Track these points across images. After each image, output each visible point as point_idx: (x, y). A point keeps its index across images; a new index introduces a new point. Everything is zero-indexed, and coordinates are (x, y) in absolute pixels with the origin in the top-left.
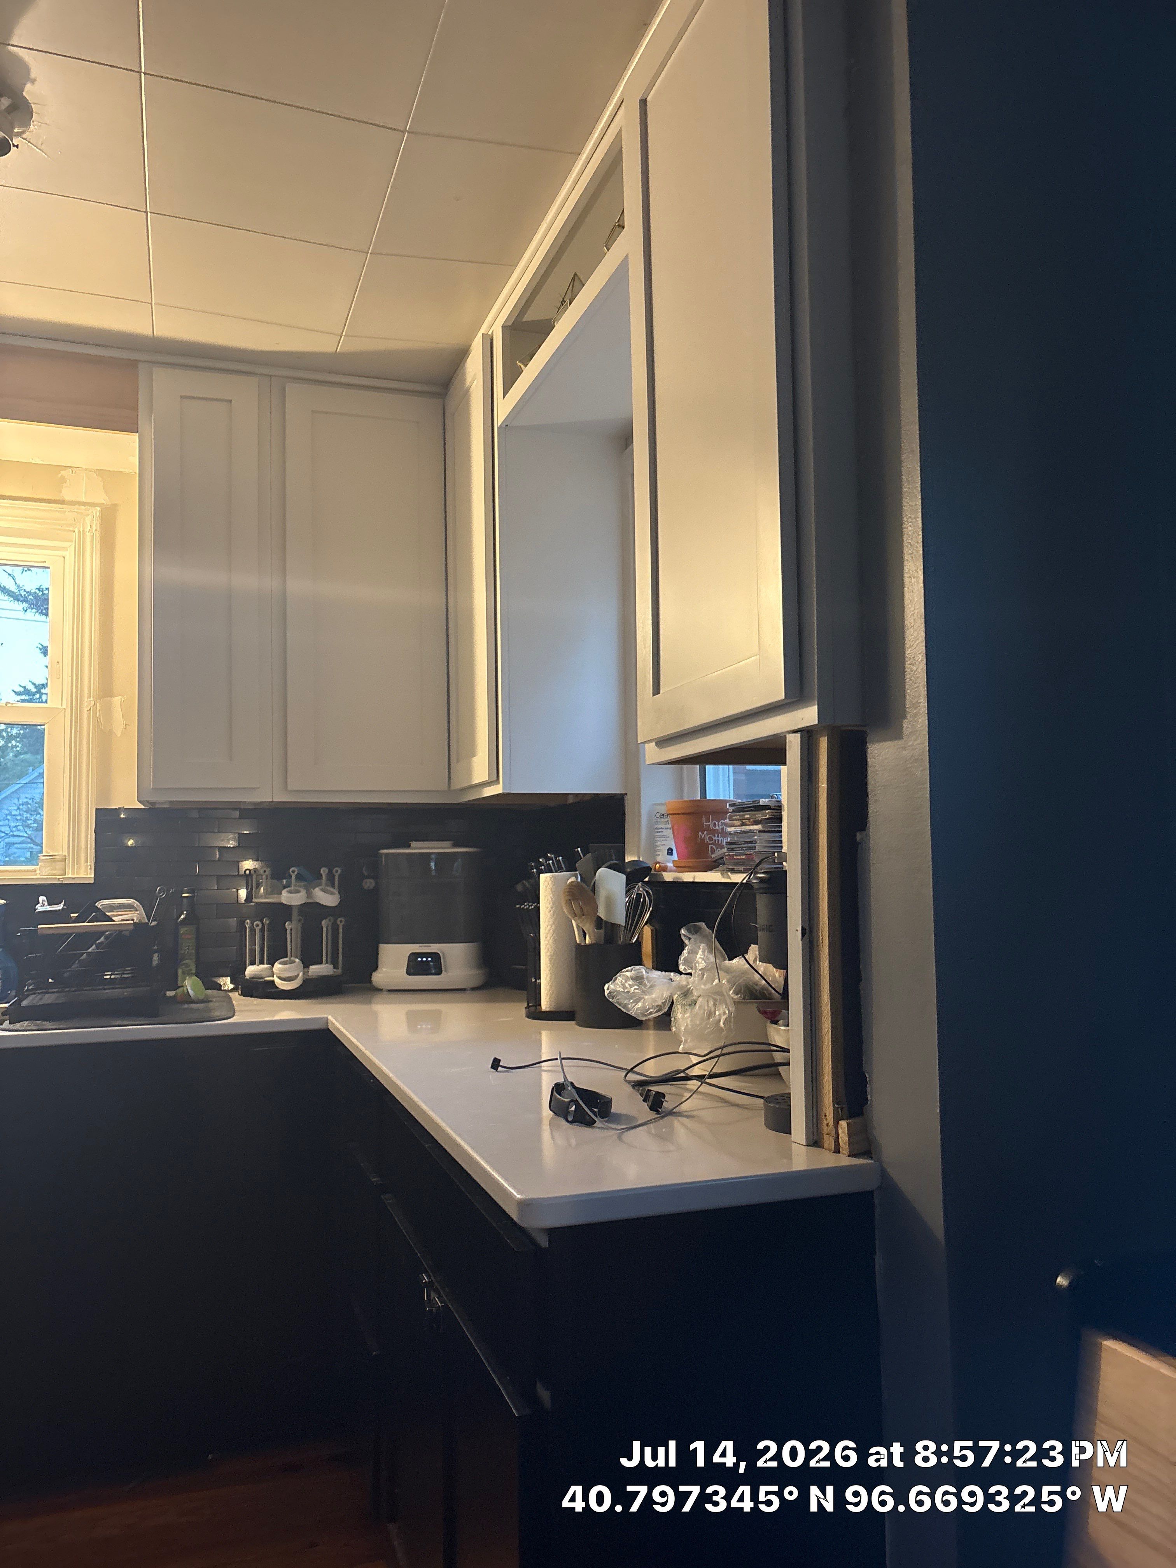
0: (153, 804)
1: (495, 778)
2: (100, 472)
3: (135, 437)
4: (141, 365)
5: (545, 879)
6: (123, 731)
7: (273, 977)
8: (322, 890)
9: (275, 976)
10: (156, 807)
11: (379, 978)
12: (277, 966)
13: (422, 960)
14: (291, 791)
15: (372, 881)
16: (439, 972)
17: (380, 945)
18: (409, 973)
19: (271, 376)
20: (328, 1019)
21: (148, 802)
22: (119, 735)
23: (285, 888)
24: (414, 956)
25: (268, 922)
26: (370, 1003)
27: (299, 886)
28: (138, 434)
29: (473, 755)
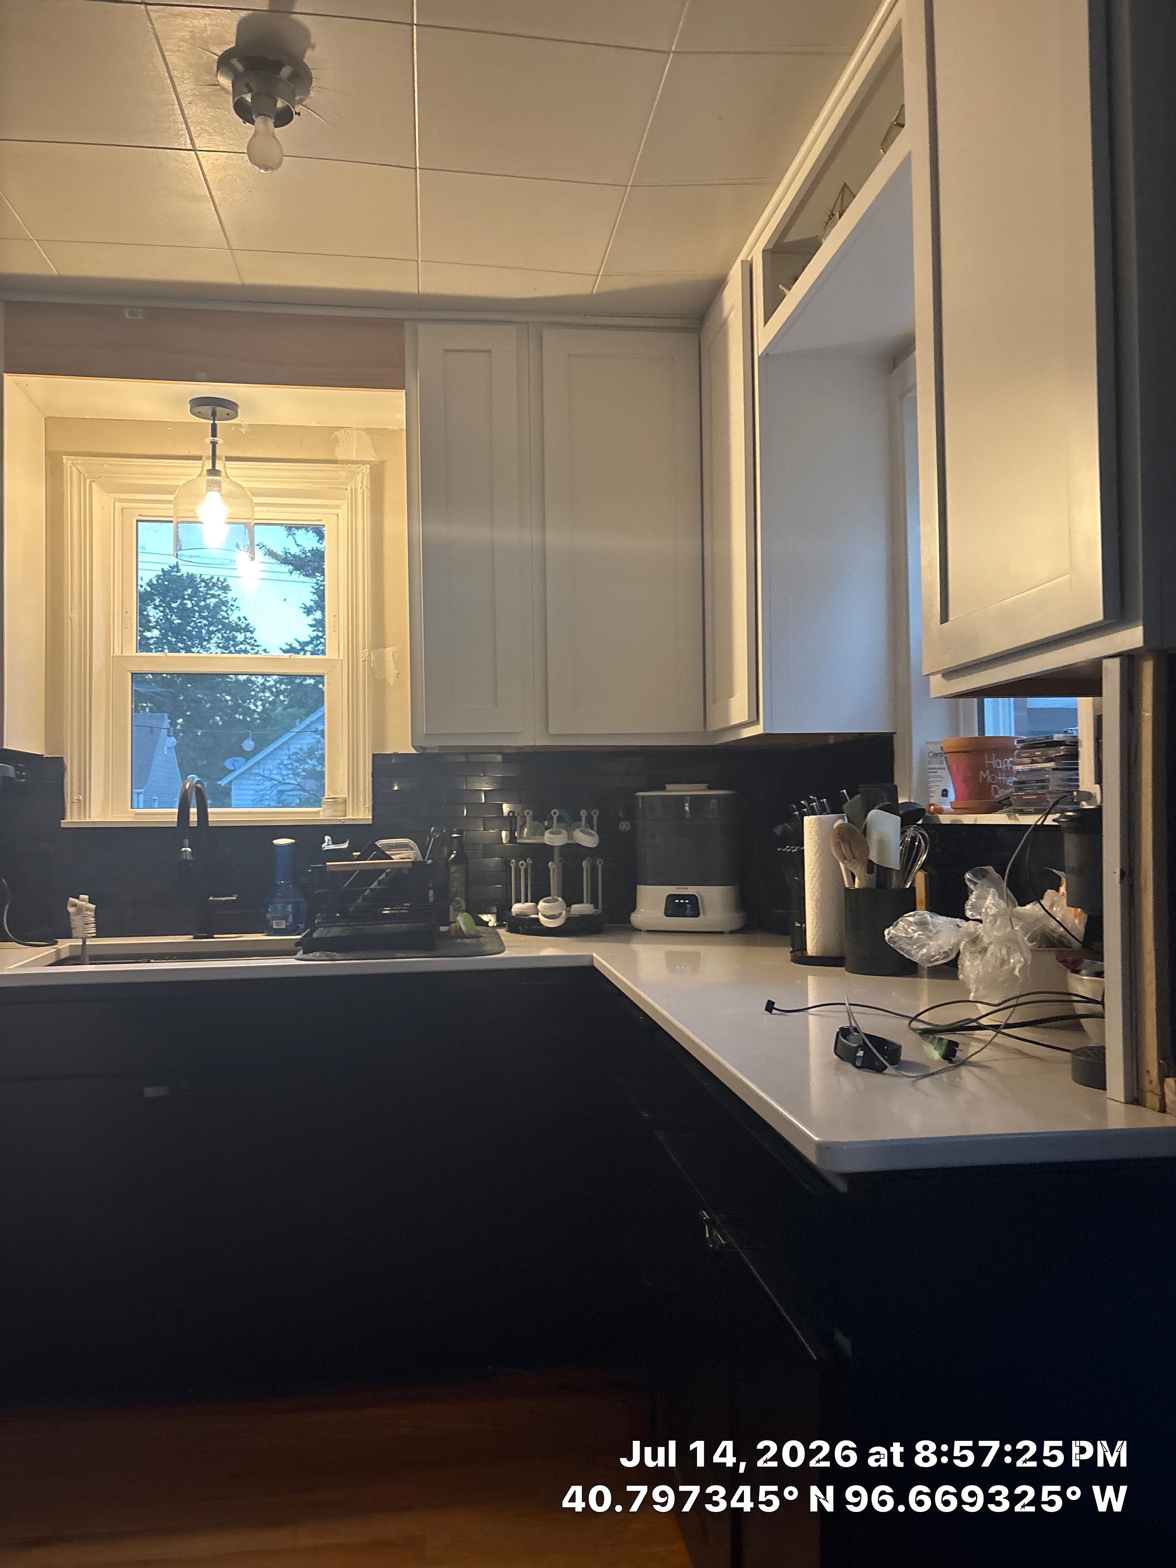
0: (424, 749)
1: (755, 719)
2: (369, 431)
3: (402, 393)
4: (406, 324)
5: (810, 823)
6: (395, 680)
7: (538, 914)
8: (582, 832)
9: (540, 914)
10: (427, 751)
11: (638, 918)
12: (541, 904)
13: (679, 901)
14: (553, 735)
15: (628, 823)
16: (697, 915)
17: (639, 887)
18: (667, 914)
19: (527, 323)
20: (592, 956)
21: (421, 747)
22: (391, 684)
23: (547, 829)
24: (671, 898)
25: (531, 862)
26: (628, 942)
27: (560, 828)
28: (404, 391)
29: (731, 696)
